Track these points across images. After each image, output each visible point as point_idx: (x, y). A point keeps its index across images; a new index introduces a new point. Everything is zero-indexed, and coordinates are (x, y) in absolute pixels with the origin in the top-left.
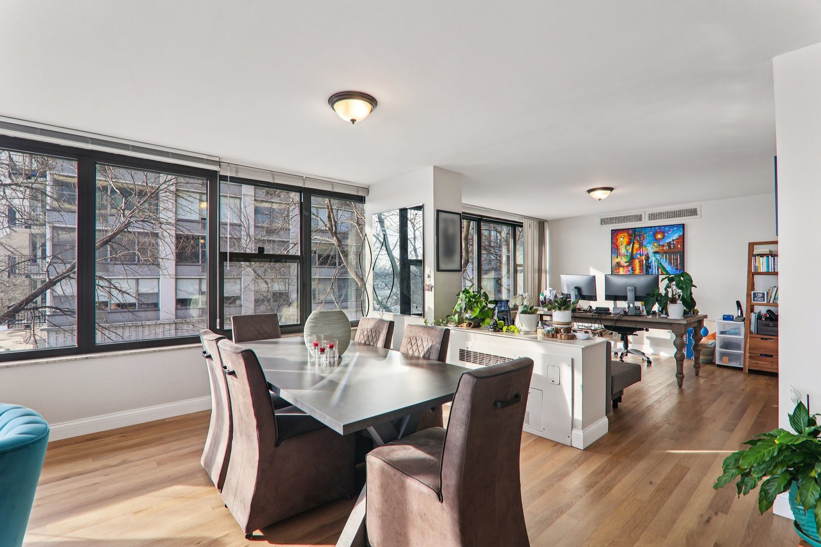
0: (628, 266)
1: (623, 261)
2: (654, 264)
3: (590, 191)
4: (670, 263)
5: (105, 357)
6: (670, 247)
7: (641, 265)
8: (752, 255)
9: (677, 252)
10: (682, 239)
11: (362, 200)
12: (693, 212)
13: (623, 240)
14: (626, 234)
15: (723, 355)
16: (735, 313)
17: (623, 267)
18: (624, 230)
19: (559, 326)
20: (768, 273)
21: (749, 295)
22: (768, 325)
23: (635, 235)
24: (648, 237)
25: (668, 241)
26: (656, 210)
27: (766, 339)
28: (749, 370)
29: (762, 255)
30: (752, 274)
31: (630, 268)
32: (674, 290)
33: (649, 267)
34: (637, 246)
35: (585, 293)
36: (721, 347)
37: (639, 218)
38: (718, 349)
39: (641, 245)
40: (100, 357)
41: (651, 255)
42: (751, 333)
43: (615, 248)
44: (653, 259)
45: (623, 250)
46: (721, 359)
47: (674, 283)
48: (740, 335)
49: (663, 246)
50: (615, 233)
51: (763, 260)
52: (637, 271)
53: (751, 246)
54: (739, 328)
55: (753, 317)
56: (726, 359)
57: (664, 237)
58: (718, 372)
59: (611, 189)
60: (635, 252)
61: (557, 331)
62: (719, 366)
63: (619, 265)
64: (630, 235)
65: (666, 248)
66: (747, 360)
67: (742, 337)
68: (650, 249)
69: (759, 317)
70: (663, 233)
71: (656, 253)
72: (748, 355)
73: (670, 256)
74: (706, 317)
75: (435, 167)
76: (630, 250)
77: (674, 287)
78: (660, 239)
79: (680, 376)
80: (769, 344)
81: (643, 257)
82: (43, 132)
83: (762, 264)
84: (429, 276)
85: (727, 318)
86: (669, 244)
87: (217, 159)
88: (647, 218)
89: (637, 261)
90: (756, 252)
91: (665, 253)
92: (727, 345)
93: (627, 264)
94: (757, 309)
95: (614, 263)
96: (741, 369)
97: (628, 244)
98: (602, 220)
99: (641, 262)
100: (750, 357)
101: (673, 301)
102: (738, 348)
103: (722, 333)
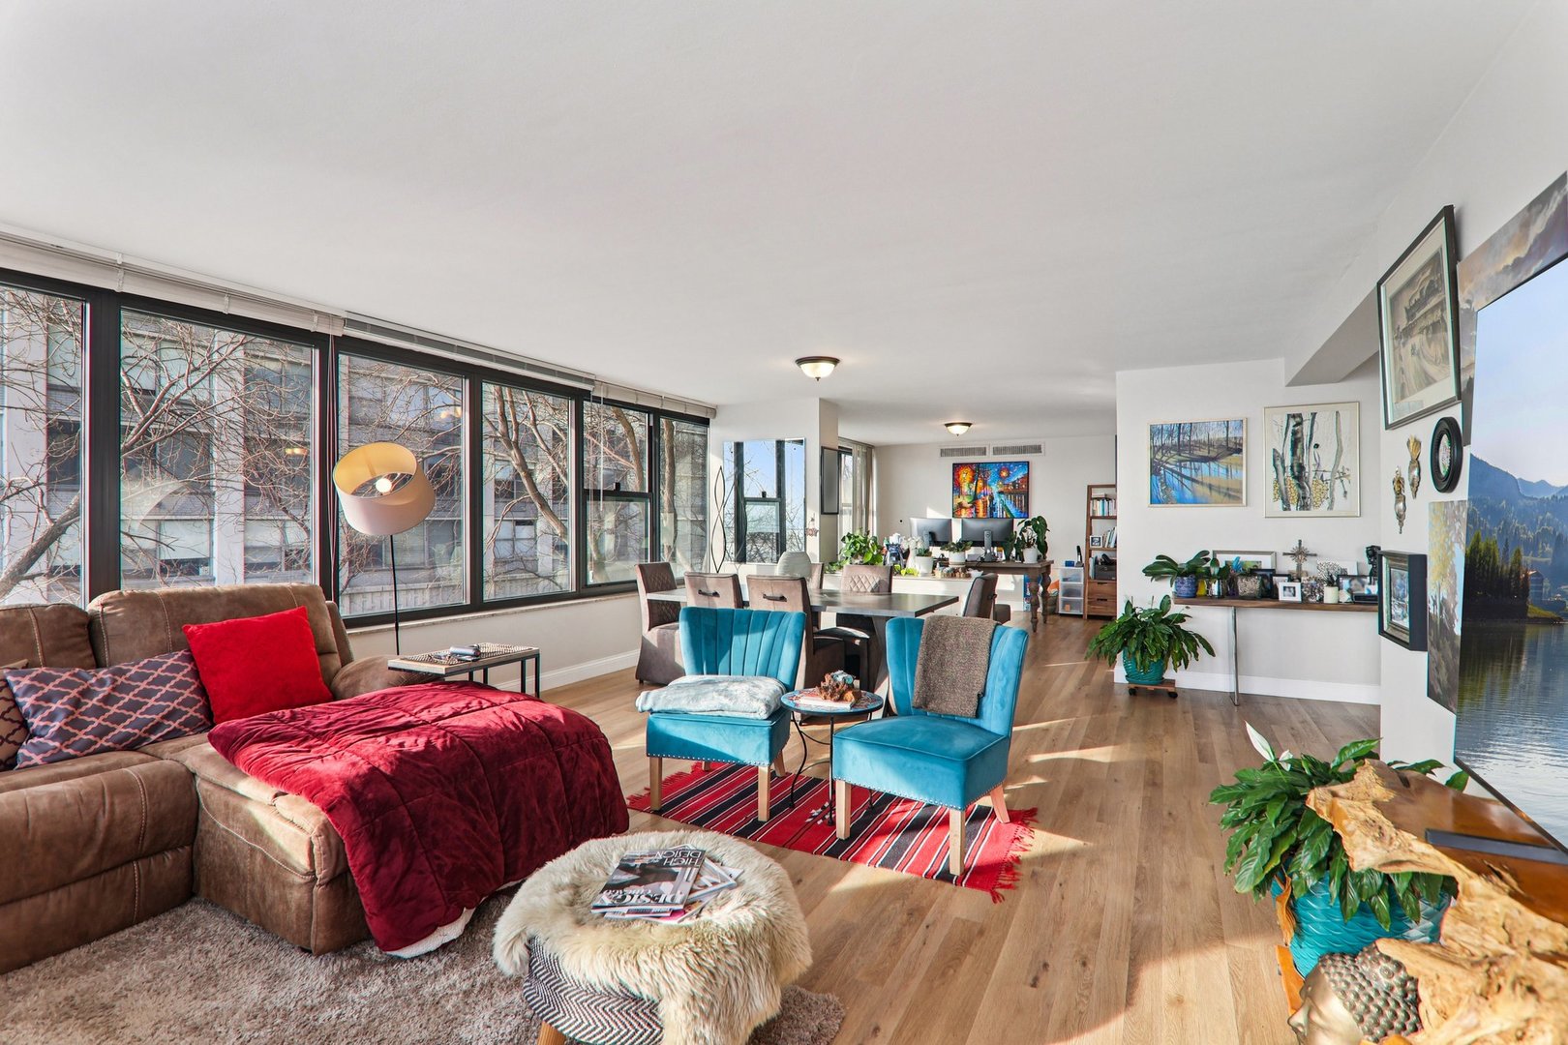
0: (972, 507)
1: (966, 501)
2: (999, 506)
3: (947, 425)
4: (1015, 505)
5: (507, 614)
6: (1014, 487)
7: (985, 507)
8: (1090, 499)
9: (1021, 493)
10: (1027, 478)
11: (705, 422)
12: (1037, 449)
13: (965, 476)
14: (969, 470)
15: (1065, 603)
16: (1076, 559)
17: (966, 508)
18: (967, 464)
19: (956, 567)
20: (1103, 517)
21: (1087, 540)
22: (1103, 569)
23: (979, 471)
24: (992, 473)
25: (1013, 480)
26: (1001, 444)
27: (1102, 583)
28: (1089, 616)
29: (1098, 499)
30: (1090, 518)
31: (973, 510)
32: (1030, 533)
33: (993, 509)
34: (980, 484)
35: (939, 539)
36: (1064, 595)
37: (983, 451)
38: (1061, 597)
39: (985, 484)
40: (503, 614)
41: (995, 495)
42: (1089, 578)
43: (957, 486)
44: (997, 500)
45: (965, 489)
46: (1063, 608)
47: (1031, 527)
48: (1080, 581)
49: (1008, 485)
50: (957, 467)
51: (1099, 504)
52: (981, 514)
53: (1090, 488)
54: (1078, 575)
55: (1091, 562)
56: (1068, 606)
57: (1009, 475)
58: (1061, 620)
59: (969, 425)
60: (978, 492)
61: (955, 571)
62: (1062, 615)
63: (961, 506)
64: (974, 471)
65: (1011, 488)
66: (1087, 606)
67: (1082, 583)
68: (995, 488)
69: (1096, 562)
70: (1008, 470)
71: (1000, 493)
72: (1087, 600)
73: (1015, 497)
74: (1053, 562)
75: (820, 399)
76: (973, 489)
77: (1030, 531)
78: (1005, 478)
79: (1034, 620)
80: (1105, 588)
81: (988, 498)
82: (462, 350)
83: (1098, 508)
84: (813, 520)
85: (1069, 564)
86: (1014, 483)
87: (593, 378)
88: (992, 453)
89: (980, 501)
90: (1094, 495)
91: (1010, 493)
92: (1068, 592)
93: (970, 505)
94: (1095, 554)
95: (956, 504)
96: (1081, 616)
97: (972, 482)
98: (942, 450)
99: (985, 503)
100: (1089, 603)
101: (1029, 545)
102: (1079, 595)
103: (1065, 580)
